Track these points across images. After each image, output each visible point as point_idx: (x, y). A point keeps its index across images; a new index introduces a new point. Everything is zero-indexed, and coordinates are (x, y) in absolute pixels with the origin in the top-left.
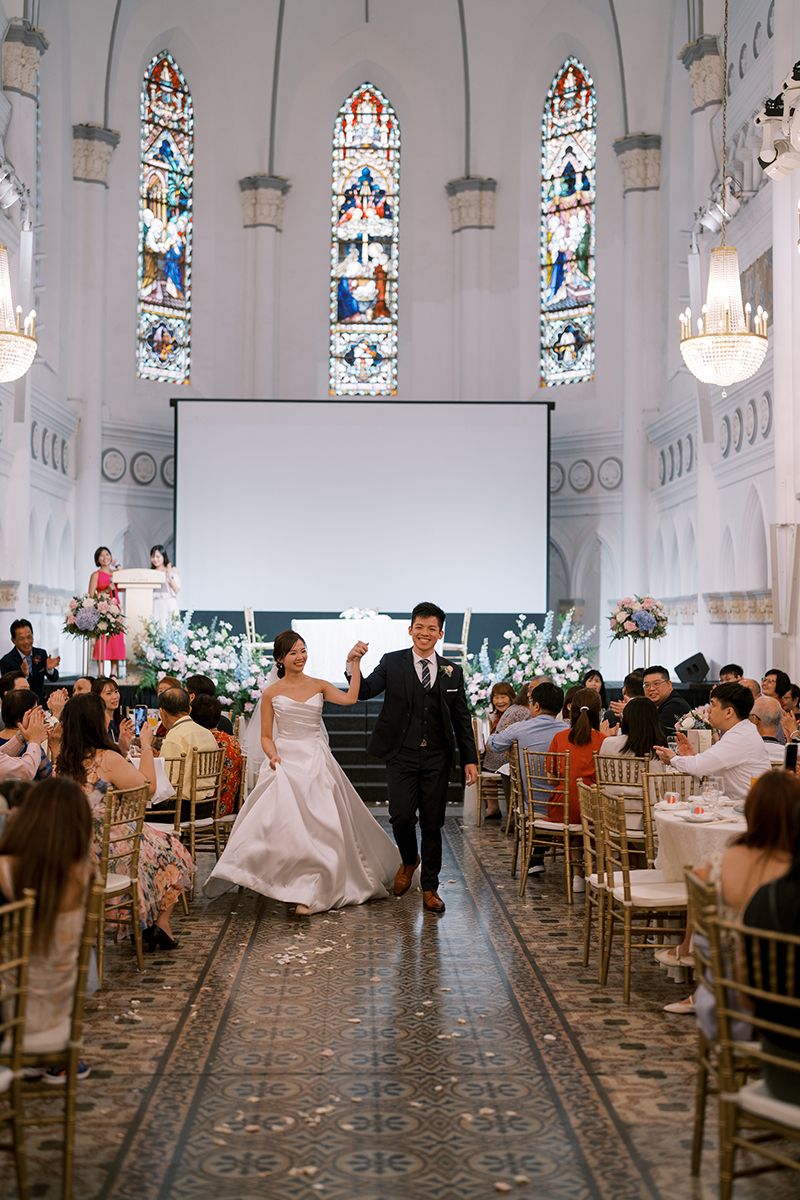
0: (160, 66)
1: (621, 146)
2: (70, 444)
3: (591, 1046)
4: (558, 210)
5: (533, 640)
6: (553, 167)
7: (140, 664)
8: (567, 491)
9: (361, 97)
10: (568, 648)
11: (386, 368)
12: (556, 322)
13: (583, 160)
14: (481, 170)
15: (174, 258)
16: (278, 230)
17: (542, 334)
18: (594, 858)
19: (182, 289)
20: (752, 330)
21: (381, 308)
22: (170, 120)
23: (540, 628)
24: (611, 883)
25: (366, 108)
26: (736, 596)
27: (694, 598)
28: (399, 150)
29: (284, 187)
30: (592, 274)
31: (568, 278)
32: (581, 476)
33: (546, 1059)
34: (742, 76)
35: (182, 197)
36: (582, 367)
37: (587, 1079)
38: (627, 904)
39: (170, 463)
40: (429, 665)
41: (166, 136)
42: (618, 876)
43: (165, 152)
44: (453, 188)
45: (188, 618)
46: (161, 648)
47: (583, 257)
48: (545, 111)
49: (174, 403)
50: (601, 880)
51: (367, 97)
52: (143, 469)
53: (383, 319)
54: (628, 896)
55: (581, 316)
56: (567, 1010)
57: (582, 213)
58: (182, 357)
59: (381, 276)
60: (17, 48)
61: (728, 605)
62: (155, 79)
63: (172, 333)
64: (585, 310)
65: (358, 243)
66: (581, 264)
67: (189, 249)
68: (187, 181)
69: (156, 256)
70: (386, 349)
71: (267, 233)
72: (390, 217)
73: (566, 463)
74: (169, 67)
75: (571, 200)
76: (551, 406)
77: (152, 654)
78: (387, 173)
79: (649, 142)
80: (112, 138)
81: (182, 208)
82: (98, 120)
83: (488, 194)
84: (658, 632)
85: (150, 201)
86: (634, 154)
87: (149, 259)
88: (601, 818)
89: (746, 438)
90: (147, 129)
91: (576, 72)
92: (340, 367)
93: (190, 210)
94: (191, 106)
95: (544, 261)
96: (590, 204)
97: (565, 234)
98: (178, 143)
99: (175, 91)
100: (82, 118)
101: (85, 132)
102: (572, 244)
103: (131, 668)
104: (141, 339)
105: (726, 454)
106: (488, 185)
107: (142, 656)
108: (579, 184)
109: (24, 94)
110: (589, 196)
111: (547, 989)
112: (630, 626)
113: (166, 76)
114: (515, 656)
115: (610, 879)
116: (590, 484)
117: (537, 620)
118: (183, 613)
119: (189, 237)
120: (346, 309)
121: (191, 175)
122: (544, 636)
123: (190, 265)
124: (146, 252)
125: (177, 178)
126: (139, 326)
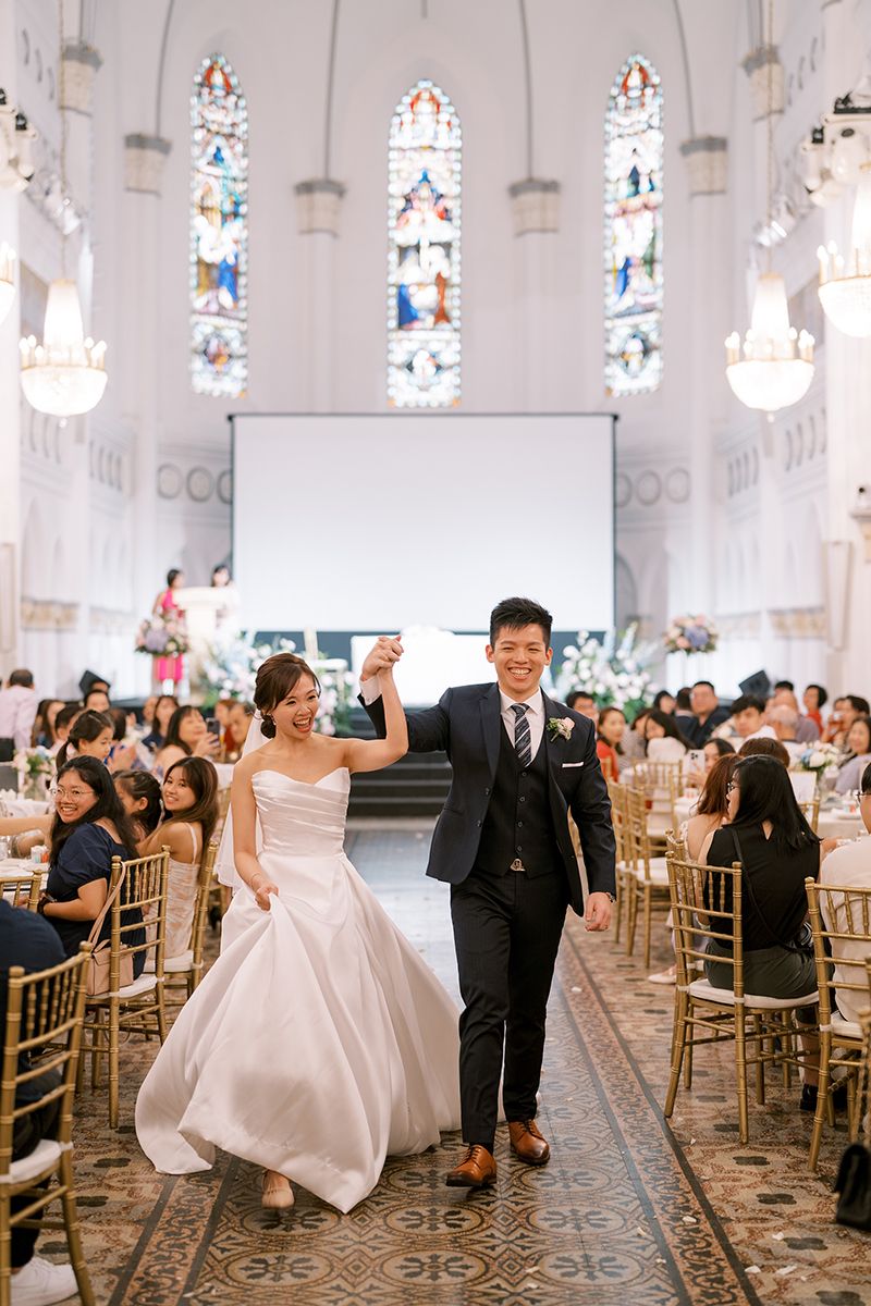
0: (211, 70)
1: (687, 148)
2: (126, 460)
3: (611, 995)
4: (624, 212)
5: (593, 658)
6: (618, 169)
7: (202, 683)
8: (634, 504)
9: (418, 97)
10: (629, 665)
11: (448, 378)
12: (622, 328)
13: (649, 162)
14: (544, 172)
15: (228, 267)
16: (335, 235)
17: (608, 341)
18: (623, 846)
19: (236, 298)
20: (797, 355)
21: (442, 315)
22: (222, 124)
23: (601, 643)
24: (635, 868)
25: (425, 107)
26: (797, 611)
27: (757, 614)
28: (459, 150)
29: (339, 190)
30: (659, 279)
31: (634, 283)
32: (648, 488)
33: (571, 1003)
34: (813, 68)
35: (237, 204)
36: (649, 375)
37: (602, 1015)
38: (647, 883)
39: (226, 479)
40: (527, 715)
41: (219, 141)
42: (641, 863)
43: (217, 158)
44: (515, 190)
45: (250, 638)
46: (223, 667)
47: (650, 261)
48: (610, 109)
49: (230, 418)
50: (627, 866)
51: (426, 96)
52: (200, 485)
53: (444, 325)
54: (648, 877)
55: (647, 323)
56: (594, 972)
57: (648, 215)
58: (238, 369)
59: (441, 282)
60: (72, 67)
61: (790, 620)
62: (207, 82)
63: (227, 344)
64: (653, 317)
65: (417, 248)
66: (648, 268)
67: (242, 258)
68: (241, 187)
69: (209, 266)
70: (448, 357)
71: (323, 240)
72: (450, 220)
73: (633, 474)
74: (221, 69)
75: (636, 202)
76: (616, 418)
77: (214, 674)
78: (447, 175)
79: (715, 144)
80: (163, 146)
81: (236, 215)
82: (148, 129)
83: (550, 197)
84: (710, 647)
85: (204, 209)
86: (700, 157)
87: (203, 269)
88: (627, 811)
89: (806, 454)
90: (199, 135)
91: (642, 70)
92: (399, 377)
93: (244, 216)
94: (245, 108)
95: (609, 266)
96: (655, 208)
97: (630, 238)
98: (232, 147)
99: (228, 93)
100: (134, 127)
101: (137, 141)
102: (638, 251)
103: (194, 688)
104: (196, 352)
105: (788, 468)
106: (550, 187)
107: (204, 676)
108: (644, 185)
109: (80, 112)
110: (656, 198)
111: (580, 958)
112: (683, 643)
113: (218, 79)
114: (576, 671)
115: (635, 864)
116: (658, 497)
117: (599, 636)
118: (244, 634)
119: (244, 245)
120: (406, 316)
121: (244, 180)
122: (605, 652)
123: (245, 274)
124: (200, 262)
125: (230, 184)
126: (192, 338)
